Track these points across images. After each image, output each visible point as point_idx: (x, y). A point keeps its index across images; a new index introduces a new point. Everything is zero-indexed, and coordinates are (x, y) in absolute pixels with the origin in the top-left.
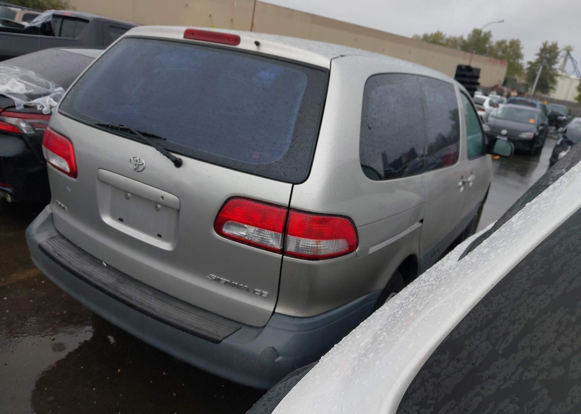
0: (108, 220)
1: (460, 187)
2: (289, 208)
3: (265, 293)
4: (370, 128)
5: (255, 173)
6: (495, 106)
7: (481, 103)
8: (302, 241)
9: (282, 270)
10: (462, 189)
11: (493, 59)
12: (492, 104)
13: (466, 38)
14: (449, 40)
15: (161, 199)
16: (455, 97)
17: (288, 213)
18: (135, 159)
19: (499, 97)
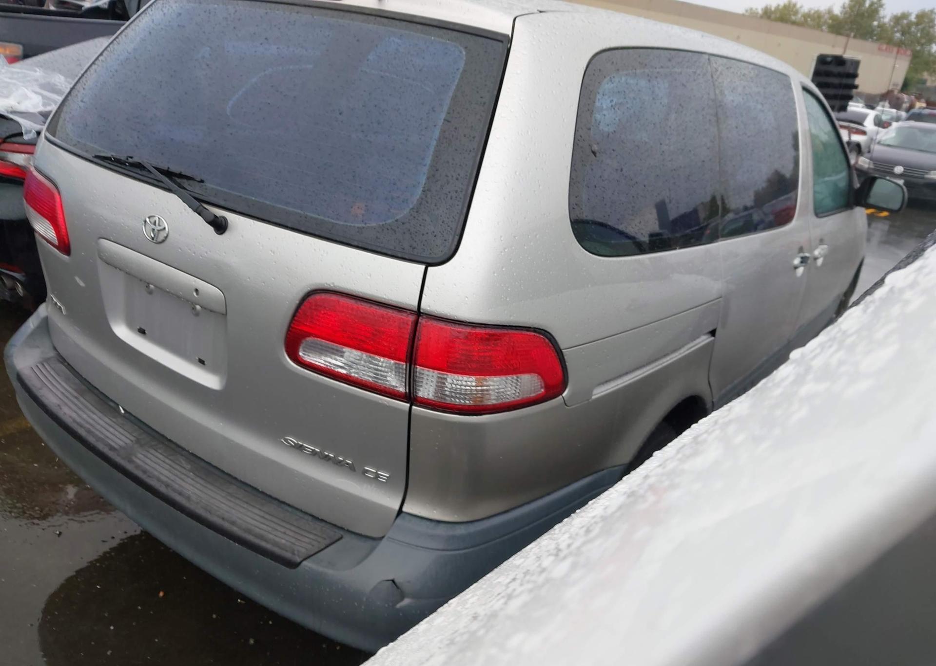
0: (122, 331)
1: (796, 268)
2: (418, 313)
3: (384, 475)
4: (594, 153)
5: (356, 243)
6: (886, 125)
7: (859, 120)
8: (449, 380)
9: (411, 433)
10: (801, 270)
11: (884, 47)
12: (880, 123)
13: (837, 11)
14: (807, 16)
15: (195, 294)
16: (792, 99)
17: (416, 323)
18: (153, 220)
19: (894, 111)
